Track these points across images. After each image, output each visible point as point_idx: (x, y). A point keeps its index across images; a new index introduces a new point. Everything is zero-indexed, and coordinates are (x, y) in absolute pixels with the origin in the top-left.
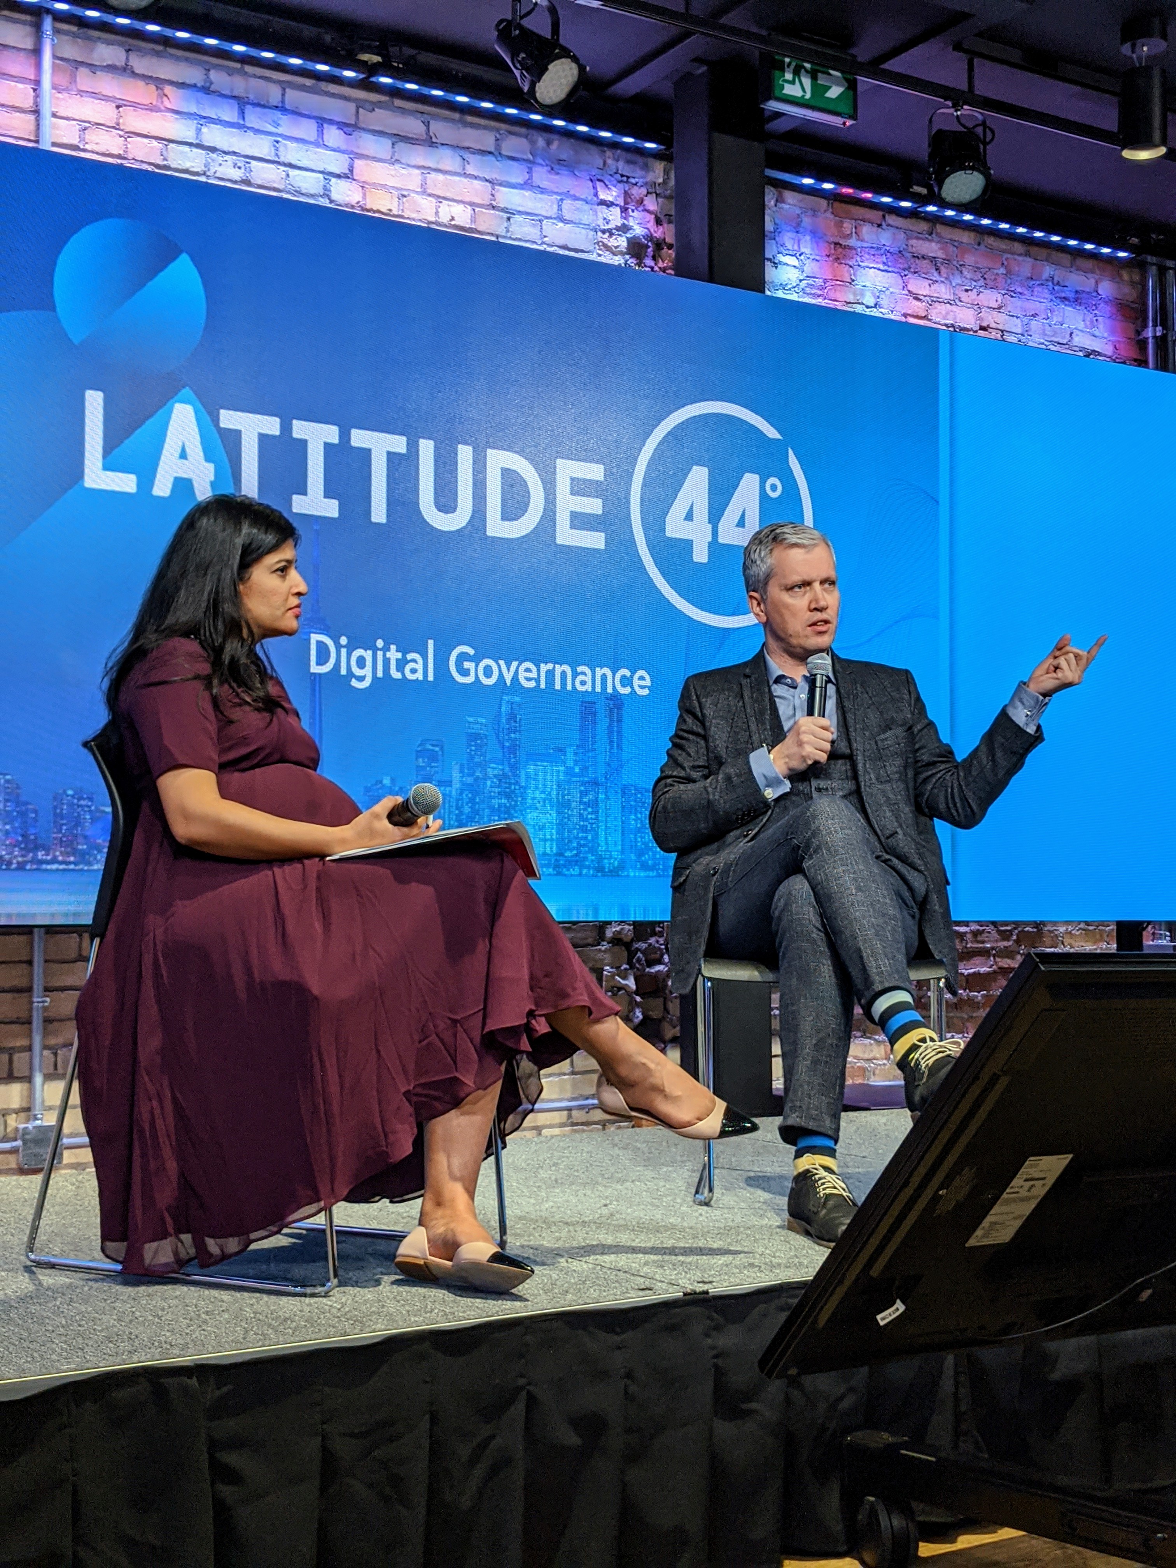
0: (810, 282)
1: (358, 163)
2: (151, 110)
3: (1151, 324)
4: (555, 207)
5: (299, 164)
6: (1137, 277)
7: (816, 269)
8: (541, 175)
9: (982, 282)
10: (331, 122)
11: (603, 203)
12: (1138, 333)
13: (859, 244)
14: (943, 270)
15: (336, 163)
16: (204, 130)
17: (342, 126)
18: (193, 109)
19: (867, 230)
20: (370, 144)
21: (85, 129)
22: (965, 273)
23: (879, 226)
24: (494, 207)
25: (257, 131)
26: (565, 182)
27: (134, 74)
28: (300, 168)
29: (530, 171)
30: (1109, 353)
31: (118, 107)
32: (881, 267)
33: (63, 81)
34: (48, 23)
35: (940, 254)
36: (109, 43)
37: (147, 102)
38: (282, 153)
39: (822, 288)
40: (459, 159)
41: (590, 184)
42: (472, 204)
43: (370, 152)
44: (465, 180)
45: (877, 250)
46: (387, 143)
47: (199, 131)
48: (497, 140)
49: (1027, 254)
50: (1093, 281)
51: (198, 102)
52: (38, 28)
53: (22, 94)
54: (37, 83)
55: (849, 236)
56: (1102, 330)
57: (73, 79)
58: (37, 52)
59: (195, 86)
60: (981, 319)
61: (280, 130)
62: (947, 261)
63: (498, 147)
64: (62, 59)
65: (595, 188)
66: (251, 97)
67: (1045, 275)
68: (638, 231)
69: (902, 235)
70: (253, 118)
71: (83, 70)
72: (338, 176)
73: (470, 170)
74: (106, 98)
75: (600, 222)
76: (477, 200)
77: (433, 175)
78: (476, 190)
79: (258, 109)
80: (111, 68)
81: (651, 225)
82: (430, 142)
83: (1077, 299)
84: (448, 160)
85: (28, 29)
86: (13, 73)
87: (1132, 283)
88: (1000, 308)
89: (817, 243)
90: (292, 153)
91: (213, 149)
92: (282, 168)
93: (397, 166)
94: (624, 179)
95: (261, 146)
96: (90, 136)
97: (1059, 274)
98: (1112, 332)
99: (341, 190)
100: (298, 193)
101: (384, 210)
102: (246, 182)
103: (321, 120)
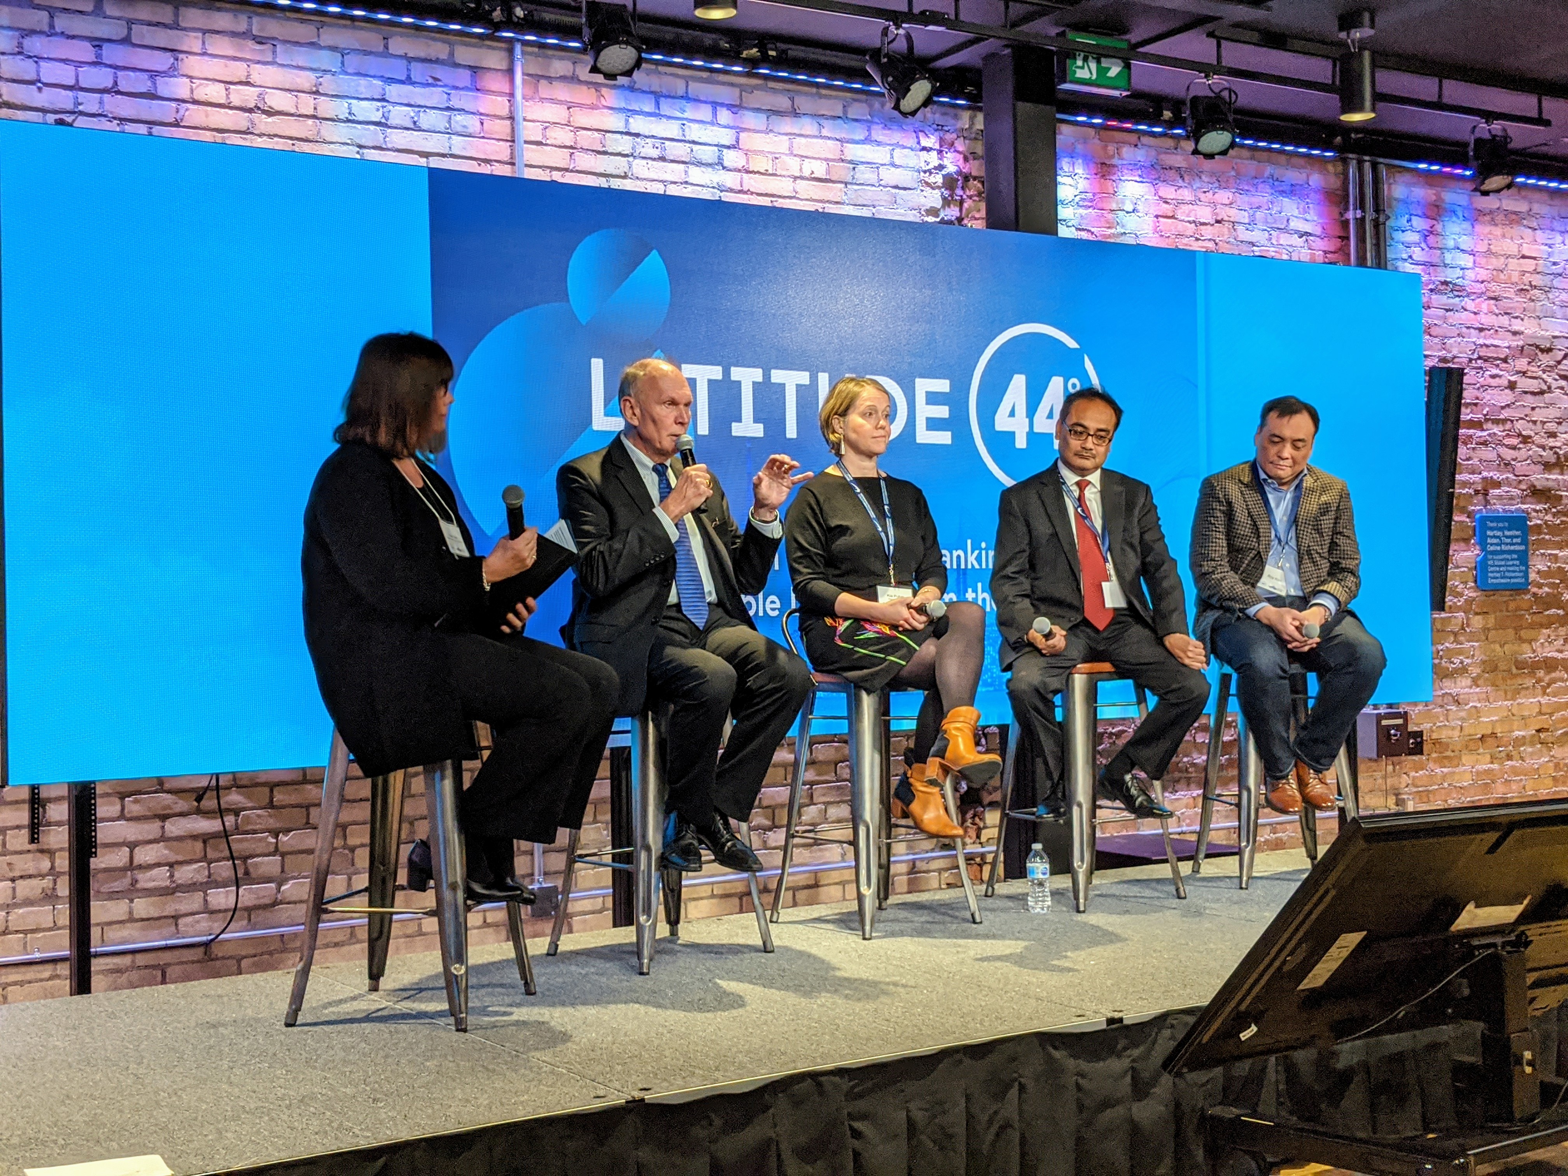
0: (1083, 196)
1: (743, 135)
2: (592, 109)
3: (1351, 208)
4: (889, 156)
5: (700, 141)
6: (1340, 168)
7: (1087, 186)
8: (878, 133)
9: (1216, 185)
10: (722, 105)
11: (923, 149)
12: (1341, 215)
13: (1120, 162)
14: (1186, 178)
15: (726, 137)
16: (631, 120)
17: (730, 107)
18: (623, 105)
19: (1127, 151)
20: (751, 120)
21: (546, 128)
22: (1203, 177)
23: (1136, 146)
24: (843, 161)
25: (669, 118)
26: (897, 137)
27: (580, 82)
28: (700, 144)
29: (869, 130)
30: (1318, 233)
31: (569, 108)
32: (1138, 179)
33: (530, 93)
34: (518, 48)
35: (1183, 164)
36: (561, 58)
37: (589, 102)
38: (687, 133)
39: (1091, 201)
40: (816, 125)
41: (914, 135)
42: (826, 160)
43: (752, 127)
44: (820, 141)
45: (1134, 166)
46: (763, 117)
47: (627, 121)
48: (844, 107)
49: (1252, 158)
50: (1304, 175)
51: (626, 99)
52: (511, 51)
53: (500, 105)
54: (512, 95)
55: (1113, 157)
56: (1312, 215)
57: (536, 90)
58: (510, 72)
59: (622, 85)
60: (1217, 214)
61: (686, 115)
62: (1189, 170)
63: (845, 112)
64: (528, 75)
65: (918, 137)
66: (664, 91)
67: (1267, 174)
68: (951, 169)
69: (1154, 153)
70: (666, 108)
71: (543, 82)
72: (728, 147)
73: (825, 132)
74: (560, 102)
75: (923, 164)
76: (831, 156)
77: (798, 139)
78: (829, 148)
79: (669, 100)
80: (563, 78)
81: (961, 163)
82: (795, 113)
83: (1292, 191)
84: (808, 126)
85: (504, 54)
86: (493, 89)
87: (1336, 174)
88: (1231, 204)
89: (1088, 164)
90: (695, 132)
91: (637, 135)
92: (688, 145)
93: (771, 135)
94: (940, 128)
95: (670, 129)
96: (549, 133)
97: (1278, 172)
98: (1320, 215)
99: (732, 158)
100: (700, 164)
101: (762, 171)
102: (662, 159)
103: (715, 105)
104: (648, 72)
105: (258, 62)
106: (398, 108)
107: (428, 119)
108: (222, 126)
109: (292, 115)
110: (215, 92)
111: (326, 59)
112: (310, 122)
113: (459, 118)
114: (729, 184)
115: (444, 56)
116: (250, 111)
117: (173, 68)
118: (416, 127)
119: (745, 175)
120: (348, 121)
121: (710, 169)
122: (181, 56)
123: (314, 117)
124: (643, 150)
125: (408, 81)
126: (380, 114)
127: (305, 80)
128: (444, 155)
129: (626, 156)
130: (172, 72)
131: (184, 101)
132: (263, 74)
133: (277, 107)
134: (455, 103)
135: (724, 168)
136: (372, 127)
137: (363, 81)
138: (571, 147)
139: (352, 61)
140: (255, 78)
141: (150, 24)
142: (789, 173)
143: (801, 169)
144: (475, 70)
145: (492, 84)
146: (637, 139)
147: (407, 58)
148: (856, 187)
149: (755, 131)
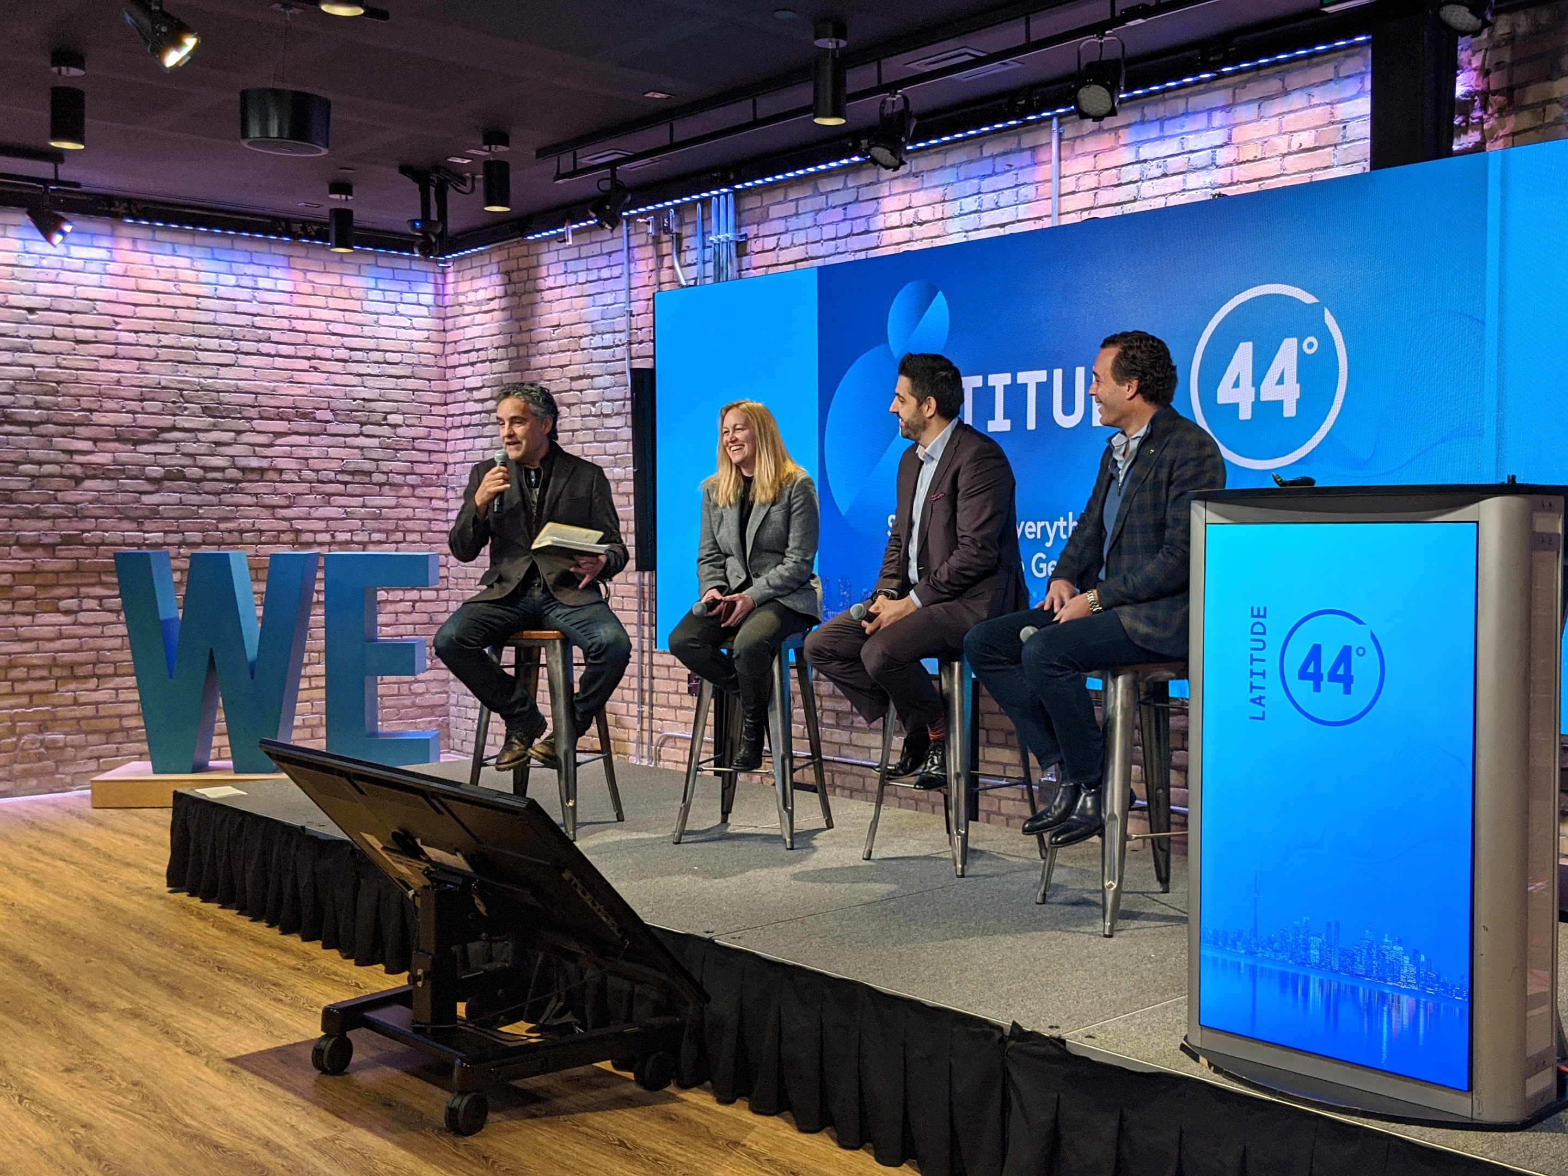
1: (1235, 131)
2: (1112, 150)
5: (1196, 148)
10: (1216, 109)
15: (1217, 137)
17: (1224, 108)
18: (1134, 139)
20: (1242, 113)
21: (1079, 178)
24: (1333, 123)
25: (1171, 137)
27: (1103, 132)
28: (1197, 151)
31: (1095, 157)
33: (1071, 152)
37: (1108, 146)
38: (1184, 145)
40: (1305, 97)
42: (1314, 128)
43: (1243, 119)
44: (1310, 111)
46: (1255, 106)
47: (1137, 152)
48: (1336, 67)
51: (1137, 133)
52: (1051, 129)
54: (1060, 159)
57: (1073, 150)
58: (1050, 142)
59: (1135, 122)
61: (1185, 130)
63: (1334, 73)
64: (1065, 140)
66: (1168, 115)
70: (1169, 129)
71: (1078, 141)
72: (1221, 146)
74: (1089, 153)
76: (1320, 123)
77: (1287, 117)
78: (1319, 115)
79: (1172, 121)
80: (1093, 133)
82: (1286, 92)
84: (1297, 100)
85: (1046, 131)
86: (1045, 160)
90: (1193, 142)
91: (1145, 161)
92: (1185, 156)
93: (1261, 121)
95: (1172, 146)
96: (1081, 182)
99: (1223, 156)
100: (1197, 169)
101: (1251, 159)
102: (1165, 175)
103: (1210, 111)
104: (1156, 103)
105: (915, 191)
106: (988, 196)
107: (1006, 197)
108: (898, 241)
109: (931, 221)
110: (894, 220)
111: (948, 175)
112: (940, 223)
113: (1023, 190)
114: (1220, 181)
115: (1014, 146)
116: (911, 226)
117: (877, 210)
118: (997, 206)
119: (1235, 168)
120: (961, 215)
121: (1204, 172)
122: (880, 201)
123: (942, 219)
124: (1149, 173)
125: (994, 174)
126: (977, 204)
127: (937, 194)
128: (1013, 223)
129: (1136, 182)
130: (876, 213)
131: (882, 230)
132: (919, 198)
133: (924, 219)
134: (1021, 180)
135: (1217, 166)
136: (972, 216)
137: (968, 183)
138: (1096, 188)
139: (962, 172)
140: (914, 204)
141: (867, 185)
142: (1277, 153)
143: (1289, 145)
144: (1033, 149)
145: (1043, 156)
146: (1145, 165)
147: (994, 157)
148: (1345, 146)
149: (1246, 123)
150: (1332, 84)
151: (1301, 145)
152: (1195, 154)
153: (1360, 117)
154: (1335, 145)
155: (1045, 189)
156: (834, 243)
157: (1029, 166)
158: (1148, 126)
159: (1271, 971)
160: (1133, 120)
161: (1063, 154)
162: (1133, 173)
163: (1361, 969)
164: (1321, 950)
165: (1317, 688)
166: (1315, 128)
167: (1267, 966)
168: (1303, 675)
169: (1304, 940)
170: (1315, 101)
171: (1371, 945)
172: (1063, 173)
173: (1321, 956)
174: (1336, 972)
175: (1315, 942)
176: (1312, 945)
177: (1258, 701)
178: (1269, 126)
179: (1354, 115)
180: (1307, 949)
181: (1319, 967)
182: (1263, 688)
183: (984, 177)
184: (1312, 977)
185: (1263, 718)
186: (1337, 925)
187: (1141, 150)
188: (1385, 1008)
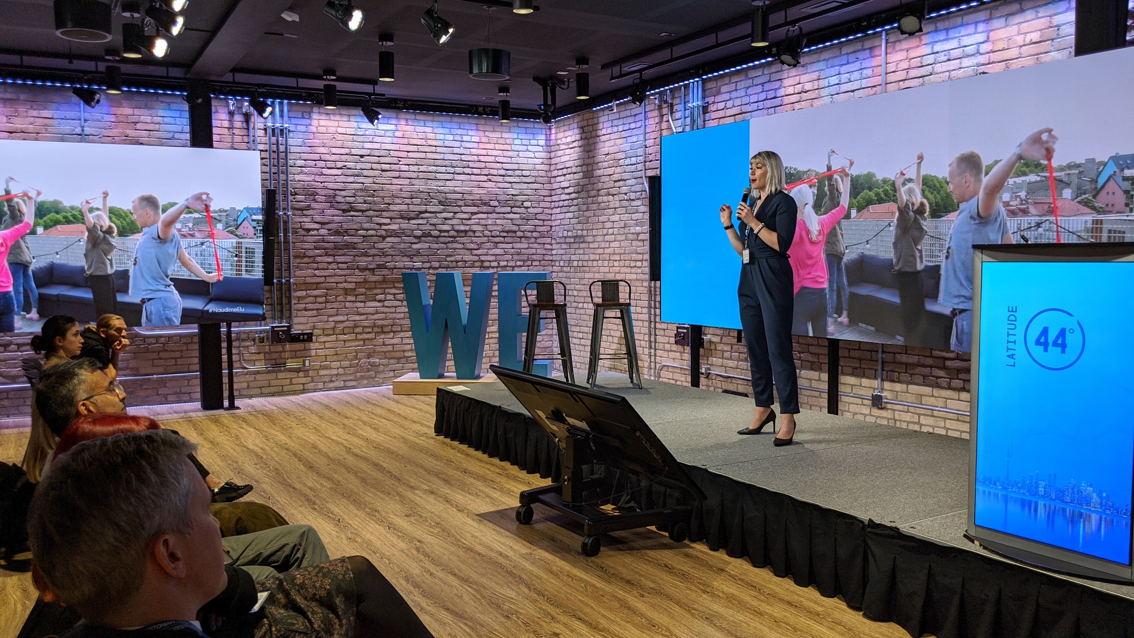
1: (991, 34)
2: (917, 48)
5: (967, 45)
10: (980, 22)
15: (981, 37)
17: (984, 21)
18: (931, 40)
20: (996, 23)
21: (897, 64)
24: (1051, 27)
25: (953, 38)
31: (907, 51)
34: (884, 33)
37: (915, 45)
38: (960, 43)
40: (1035, 12)
43: (996, 27)
44: (1037, 21)
46: (1003, 19)
47: (932, 48)
54: (887, 53)
57: (892, 49)
59: (932, 31)
61: (961, 34)
64: (888, 44)
66: (950, 26)
70: (952, 33)
71: (897, 43)
72: (983, 43)
74: (904, 50)
76: (1043, 27)
77: (1023, 25)
78: (1043, 23)
79: (953, 30)
80: (906, 38)
82: (1022, 11)
84: (1030, 15)
90: (966, 41)
91: (937, 53)
92: (961, 49)
95: (954, 44)
96: (899, 66)
99: (984, 48)
100: (968, 56)
101: (1001, 49)
102: (949, 60)
103: (976, 23)
104: (944, 20)
105: (803, 74)
106: (845, 75)
107: (856, 75)
108: (793, 102)
109: (811, 91)
110: (790, 90)
111: (822, 65)
112: (817, 91)
113: (865, 72)
114: (982, 62)
115: (860, 48)
116: (800, 93)
117: (781, 86)
118: (850, 81)
119: (991, 54)
120: (828, 86)
121: (973, 57)
122: (783, 80)
123: (818, 89)
124: (939, 59)
125: (848, 63)
126: (838, 80)
127: (815, 76)
128: (859, 89)
129: (932, 64)
132: (804, 78)
133: (807, 89)
134: (864, 66)
135: (980, 54)
136: (835, 86)
137: (833, 69)
138: (908, 69)
139: (830, 63)
140: (802, 81)
141: (775, 73)
142: (1017, 45)
143: (1024, 41)
144: (871, 49)
145: (877, 52)
146: (937, 55)
147: (848, 54)
148: (1059, 40)
149: (998, 29)
150: (1051, 5)
151: (1031, 40)
152: (967, 48)
153: (1068, 23)
154: (1053, 40)
155: (878, 70)
156: (756, 104)
157: (868, 58)
158: (939, 33)
159: (1016, 498)
160: (930, 30)
161: (888, 51)
162: (930, 59)
163: (1068, 499)
164: (1045, 488)
165: (1046, 350)
166: (1041, 30)
167: (1014, 495)
168: (1038, 343)
169: (1035, 482)
170: (1040, 15)
171: (1074, 486)
172: (888, 61)
173: (1045, 491)
174: (1054, 500)
175: (1042, 484)
176: (1040, 486)
177: (1011, 356)
178: (1012, 30)
179: (1064, 22)
180: (1037, 487)
181: (1044, 497)
182: (1014, 350)
183: (843, 65)
184: (1039, 502)
185: (1014, 366)
186: (1055, 476)
187: (935, 46)
188: (1082, 520)
